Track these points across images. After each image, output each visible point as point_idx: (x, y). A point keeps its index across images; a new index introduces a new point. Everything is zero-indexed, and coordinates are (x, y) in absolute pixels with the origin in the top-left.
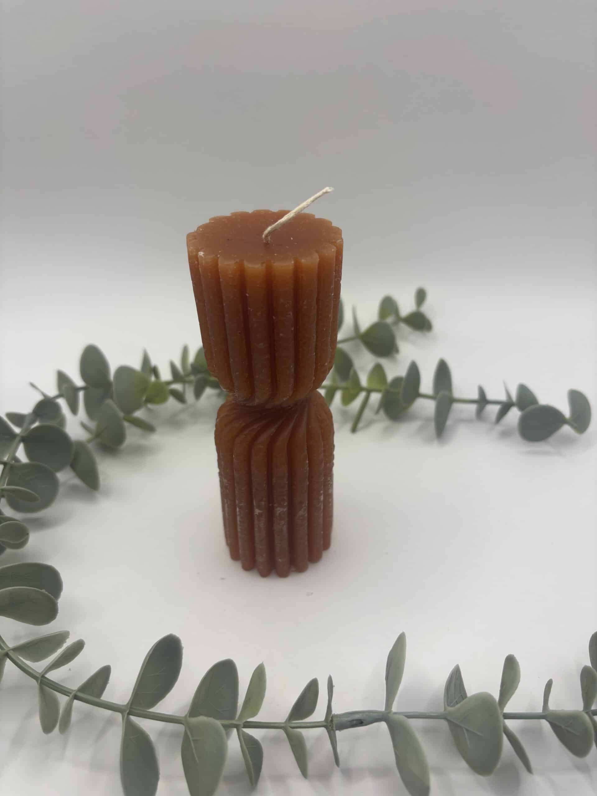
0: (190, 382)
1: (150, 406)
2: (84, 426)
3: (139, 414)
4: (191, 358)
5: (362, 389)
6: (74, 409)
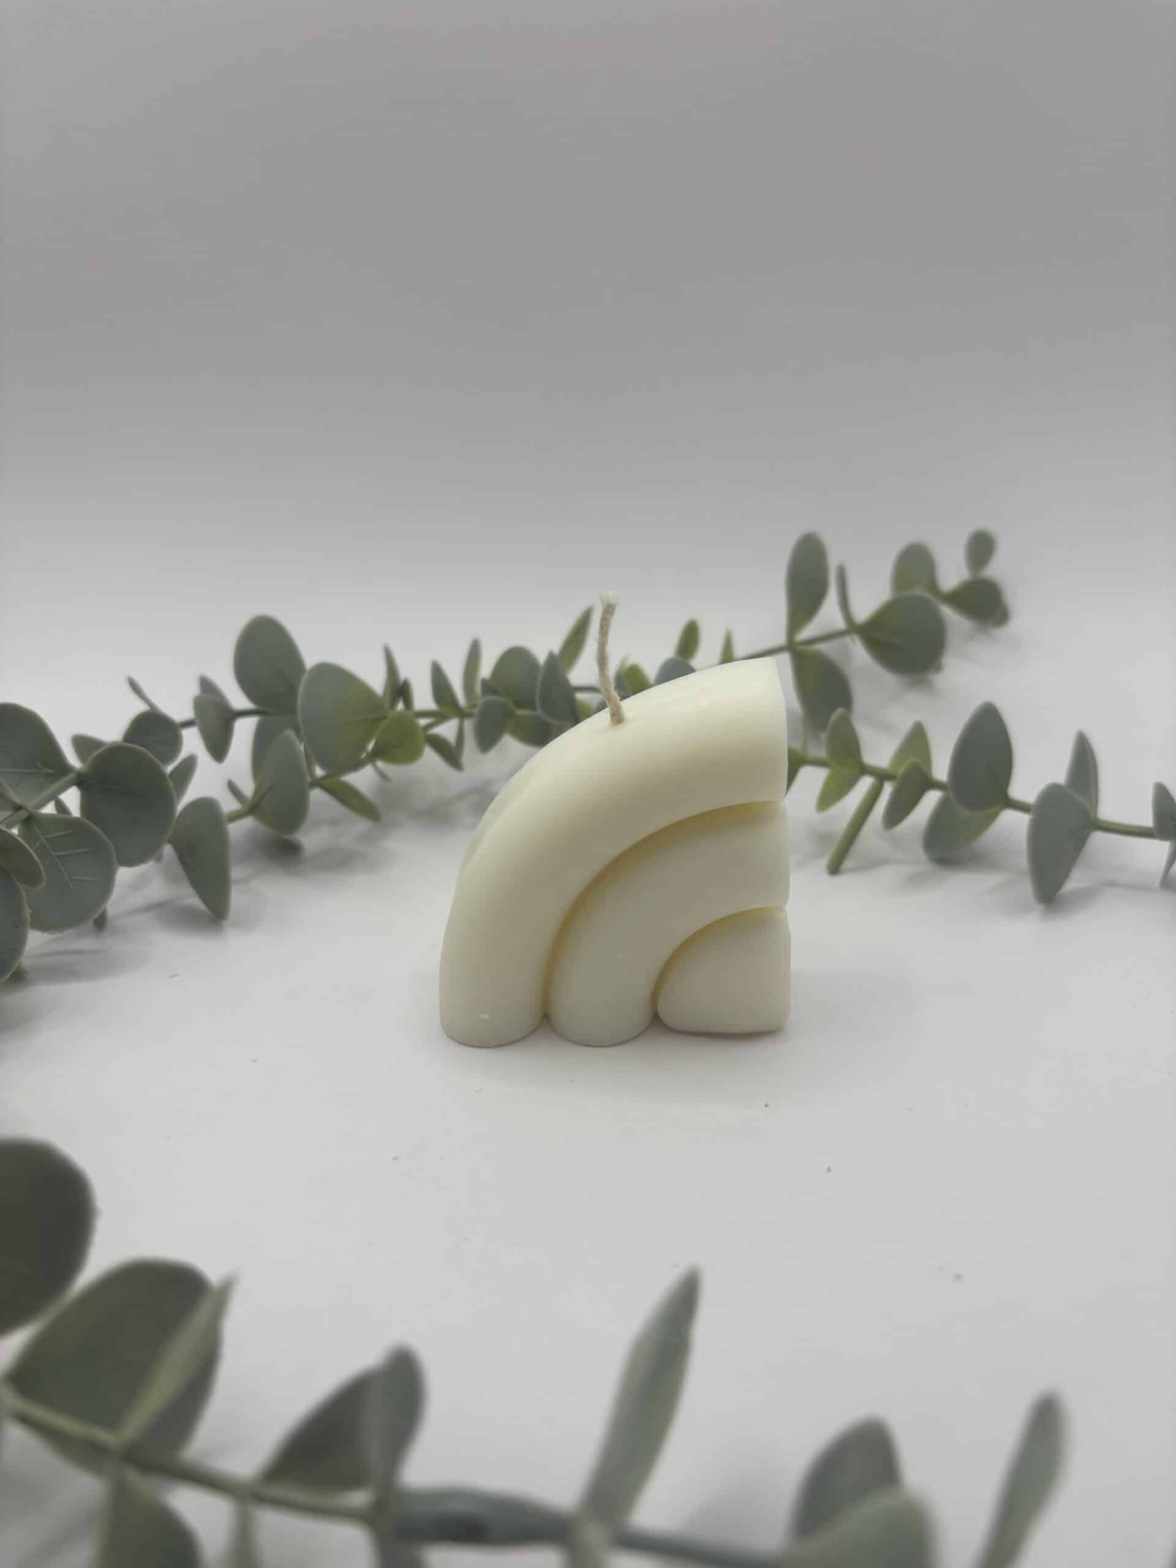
1: (380, 764)
2: (234, 789)
3: (357, 778)
4: (486, 670)
5: (865, 771)
6: (218, 751)
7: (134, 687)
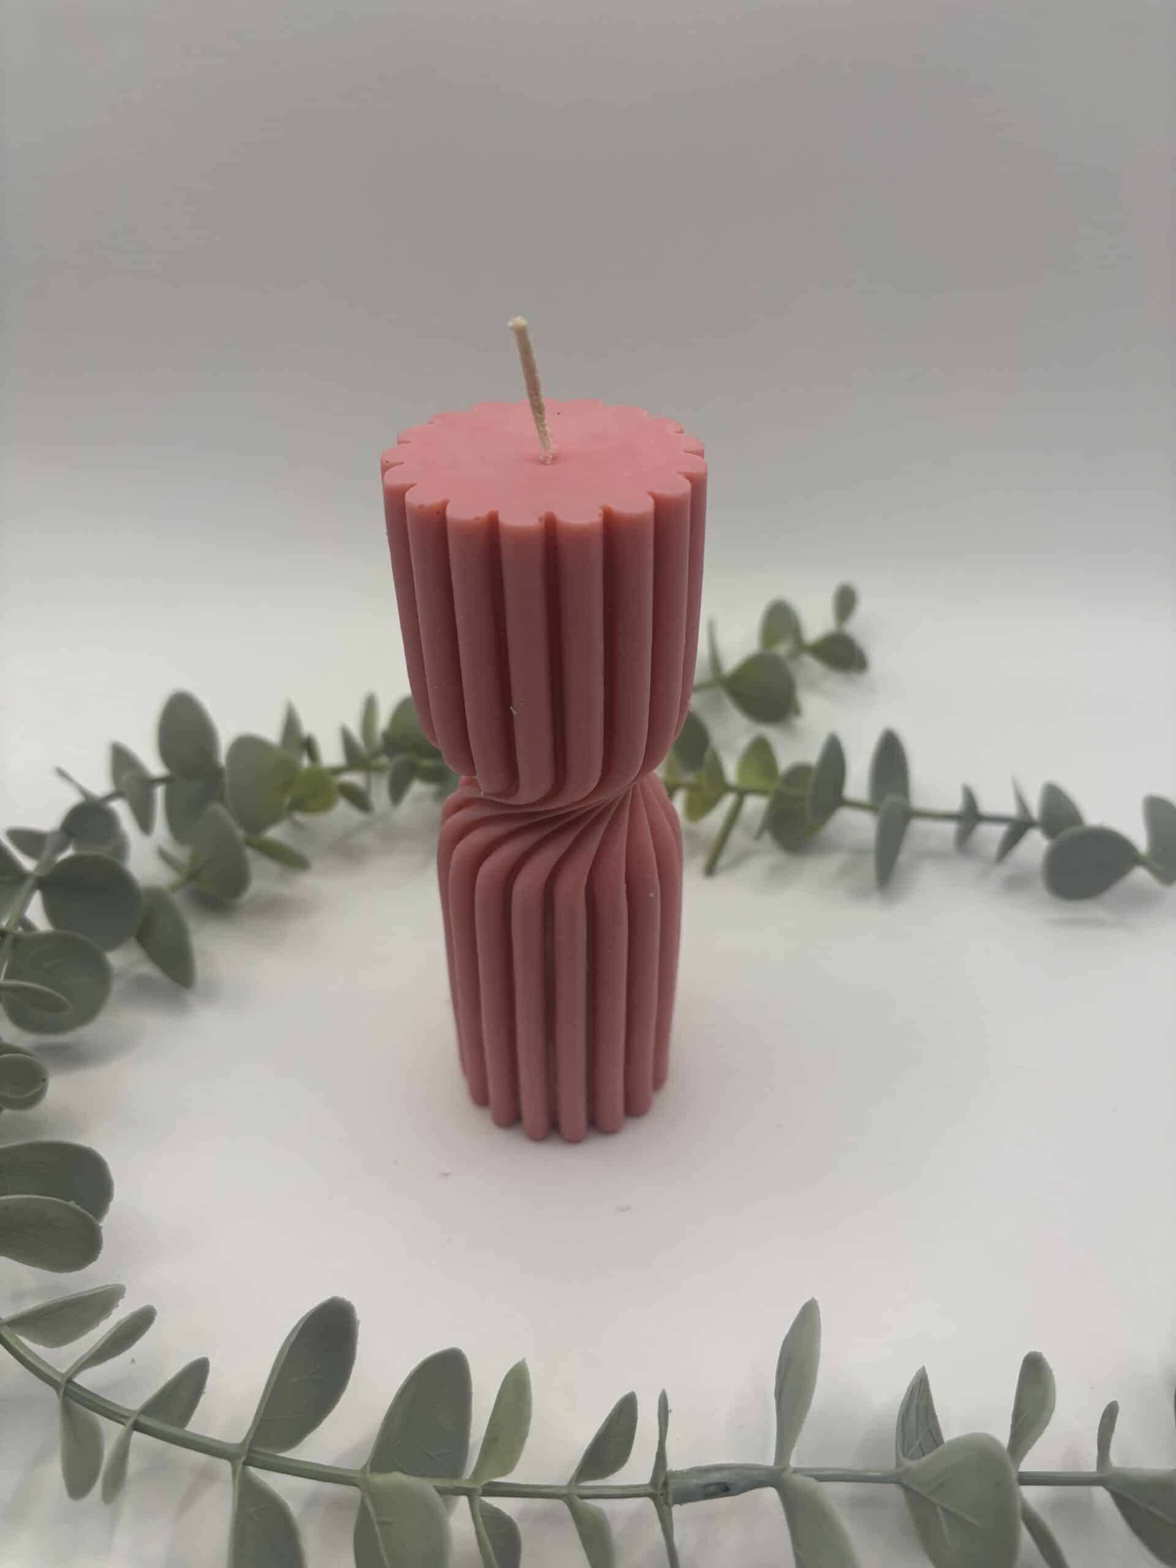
0: (380, 770)
1: (298, 817)
2: (163, 855)
3: (276, 833)
4: (383, 720)
5: (727, 788)
6: (145, 824)
7: (62, 774)
